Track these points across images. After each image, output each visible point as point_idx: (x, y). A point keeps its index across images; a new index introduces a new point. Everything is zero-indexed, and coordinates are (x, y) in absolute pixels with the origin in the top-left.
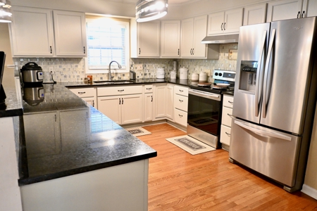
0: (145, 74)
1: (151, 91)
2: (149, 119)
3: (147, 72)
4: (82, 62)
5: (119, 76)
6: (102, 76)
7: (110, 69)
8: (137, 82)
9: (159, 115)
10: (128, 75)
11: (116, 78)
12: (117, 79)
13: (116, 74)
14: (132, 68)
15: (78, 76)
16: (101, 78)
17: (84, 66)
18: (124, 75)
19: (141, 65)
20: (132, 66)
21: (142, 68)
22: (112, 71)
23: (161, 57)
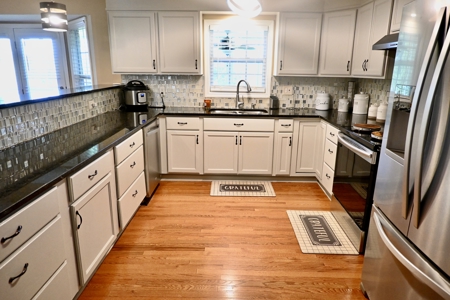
0: (297, 102)
1: (290, 129)
2: (284, 172)
3: (300, 99)
4: (201, 80)
5: (254, 102)
6: (228, 101)
7: (238, 92)
8: (281, 113)
9: (303, 169)
10: (268, 102)
11: (248, 106)
12: (250, 107)
13: (249, 99)
14: (275, 91)
15: (195, 100)
16: (227, 104)
17: (203, 86)
18: (261, 101)
19: (291, 87)
20: (274, 88)
21: (291, 93)
22: (241, 95)
23: (320, 75)
